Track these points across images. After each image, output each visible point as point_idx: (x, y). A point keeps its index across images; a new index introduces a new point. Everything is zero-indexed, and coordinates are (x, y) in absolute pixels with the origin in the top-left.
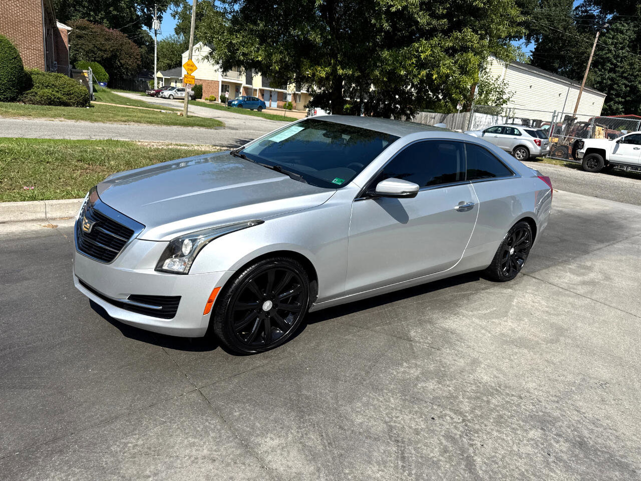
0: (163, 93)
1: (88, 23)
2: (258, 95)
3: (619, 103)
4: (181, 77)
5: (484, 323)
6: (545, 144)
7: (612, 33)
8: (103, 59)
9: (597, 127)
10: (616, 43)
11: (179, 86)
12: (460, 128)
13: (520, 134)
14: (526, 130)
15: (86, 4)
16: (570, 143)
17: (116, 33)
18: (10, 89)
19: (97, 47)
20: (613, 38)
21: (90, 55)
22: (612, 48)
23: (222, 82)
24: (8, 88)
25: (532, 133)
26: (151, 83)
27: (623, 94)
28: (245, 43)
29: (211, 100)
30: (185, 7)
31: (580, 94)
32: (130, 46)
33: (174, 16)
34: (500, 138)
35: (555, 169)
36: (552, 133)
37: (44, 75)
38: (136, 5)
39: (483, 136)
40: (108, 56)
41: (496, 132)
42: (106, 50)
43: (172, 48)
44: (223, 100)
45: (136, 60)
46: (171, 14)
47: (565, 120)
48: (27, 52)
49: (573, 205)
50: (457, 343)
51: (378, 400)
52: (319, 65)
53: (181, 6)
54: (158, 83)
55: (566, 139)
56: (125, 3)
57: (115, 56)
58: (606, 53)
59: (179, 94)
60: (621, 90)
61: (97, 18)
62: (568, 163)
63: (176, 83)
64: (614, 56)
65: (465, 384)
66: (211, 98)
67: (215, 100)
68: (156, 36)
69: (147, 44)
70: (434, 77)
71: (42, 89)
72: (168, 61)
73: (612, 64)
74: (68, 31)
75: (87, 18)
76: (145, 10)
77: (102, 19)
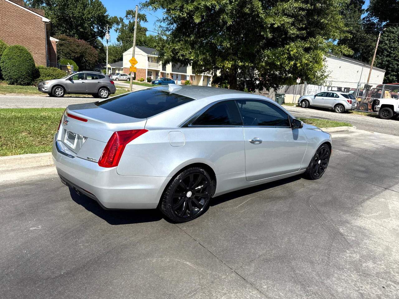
0: (112, 77)
1: (66, 37)
2: (169, 77)
3: (394, 75)
4: (122, 67)
5: (379, 222)
6: (354, 103)
7: (387, 33)
8: (75, 58)
9: (386, 91)
10: (390, 39)
11: (121, 72)
12: (299, 93)
13: (338, 97)
14: (342, 94)
15: (65, 26)
16: (369, 102)
17: (83, 42)
18: (27, 78)
19: (71, 51)
20: (388, 36)
21: (67, 55)
22: (387, 42)
23: (148, 69)
24: (26, 78)
25: (346, 96)
26: (103, 71)
27: (396, 70)
28: (183, 48)
29: (141, 81)
30: (123, 25)
31: (371, 71)
32: (91, 49)
33: (116, 31)
34: (325, 99)
35: (362, 118)
36: (357, 95)
37: (46, 69)
38: (94, 25)
39: (314, 99)
40: (78, 56)
41: (322, 96)
42: (77, 53)
43: (116, 50)
44: (149, 80)
45: (95, 58)
46: (115, 30)
47: (365, 87)
48: (36, 56)
49: (389, 142)
50: (370, 236)
51: (344, 276)
52: (228, 60)
53: (121, 25)
54: (108, 71)
55: (366, 99)
56: (87, 24)
57: (82, 56)
58: (384, 46)
59: (122, 78)
60: (395, 68)
61: (71, 33)
62: (369, 113)
63: (119, 71)
64: (389, 47)
65: (390, 263)
66: (141, 79)
67: (144, 81)
68: (107, 43)
69: (100, 48)
70: (298, 65)
71: (45, 77)
72: (114, 58)
73: (388, 52)
74: (57, 42)
75: (65, 34)
76: (100, 28)
77: (74, 34)
